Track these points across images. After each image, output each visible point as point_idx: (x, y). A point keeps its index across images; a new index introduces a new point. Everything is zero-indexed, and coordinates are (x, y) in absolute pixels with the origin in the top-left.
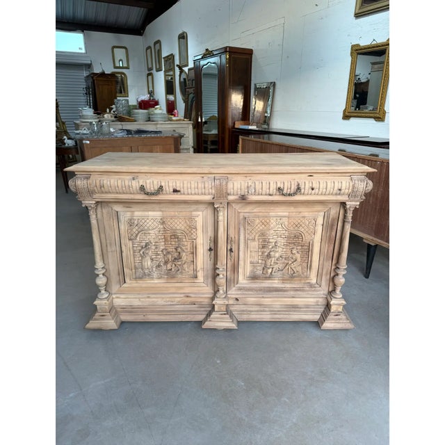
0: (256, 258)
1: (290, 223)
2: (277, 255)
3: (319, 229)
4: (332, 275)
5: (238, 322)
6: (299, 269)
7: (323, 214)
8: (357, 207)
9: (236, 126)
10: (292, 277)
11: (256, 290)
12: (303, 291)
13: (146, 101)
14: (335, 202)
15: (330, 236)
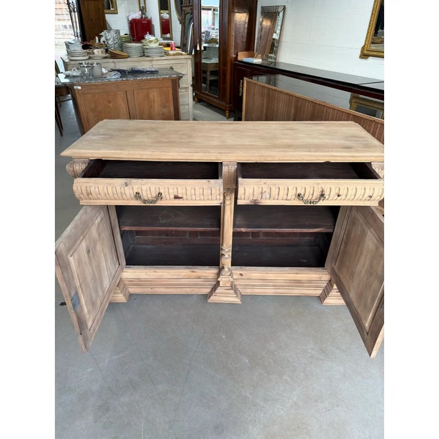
5: (242, 296)
9: (239, 58)
13: (138, 20)
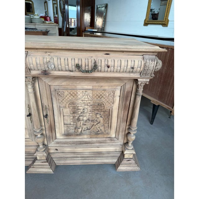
0: (69, 120)
1: (93, 95)
2: (85, 119)
3: (117, 99)
4: (126, 132)
5: (56, 166)
6: (102, 128)
7: (119, 87)
8: (147, 83)
10: (97, 133)
11: (71, 144)
12: (106, 143)
14: (129, 79)
15: (125, 105)
